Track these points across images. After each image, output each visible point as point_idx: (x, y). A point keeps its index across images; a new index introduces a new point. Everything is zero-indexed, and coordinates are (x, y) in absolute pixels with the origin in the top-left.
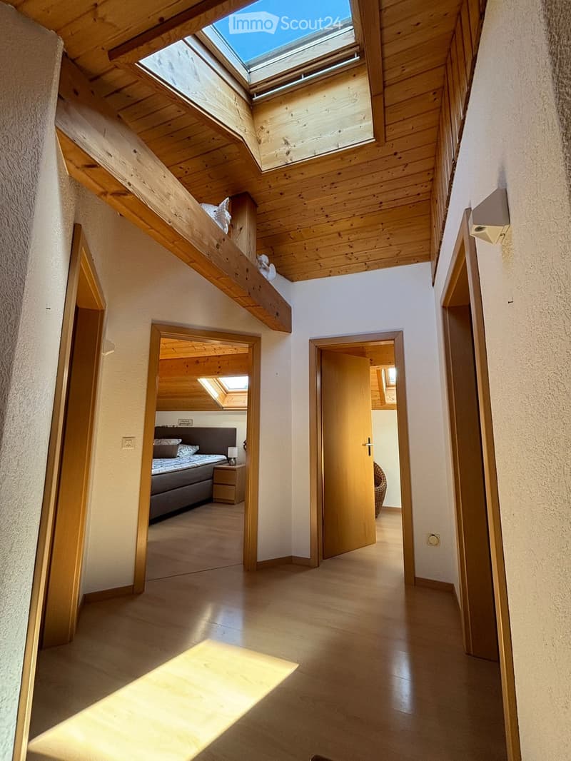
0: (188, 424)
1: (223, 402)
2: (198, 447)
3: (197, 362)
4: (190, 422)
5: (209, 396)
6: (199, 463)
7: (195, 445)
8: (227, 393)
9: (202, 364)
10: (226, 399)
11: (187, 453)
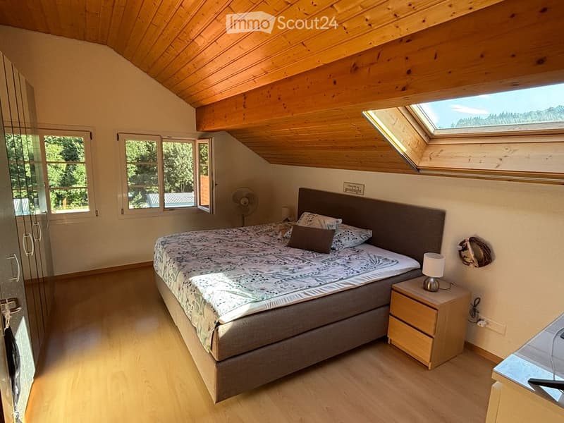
0: (357, 191)
1: (421, 158)
2: (370, 233)
3: (355, 68)
4: (361, 188)
5: (389, 147)
6: (358, 281)
7: (366, 228)
8: (429, 139)
9: (366, 70)
10: (428, 152)
11: (348, 242)
